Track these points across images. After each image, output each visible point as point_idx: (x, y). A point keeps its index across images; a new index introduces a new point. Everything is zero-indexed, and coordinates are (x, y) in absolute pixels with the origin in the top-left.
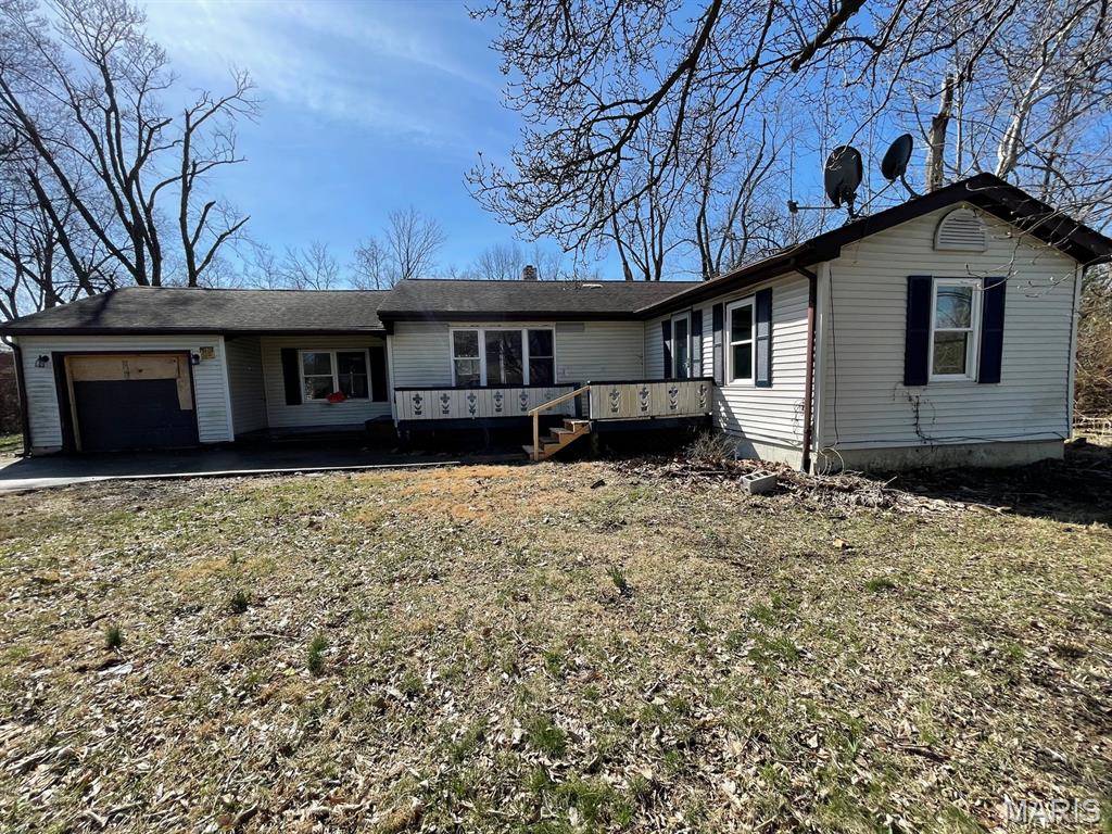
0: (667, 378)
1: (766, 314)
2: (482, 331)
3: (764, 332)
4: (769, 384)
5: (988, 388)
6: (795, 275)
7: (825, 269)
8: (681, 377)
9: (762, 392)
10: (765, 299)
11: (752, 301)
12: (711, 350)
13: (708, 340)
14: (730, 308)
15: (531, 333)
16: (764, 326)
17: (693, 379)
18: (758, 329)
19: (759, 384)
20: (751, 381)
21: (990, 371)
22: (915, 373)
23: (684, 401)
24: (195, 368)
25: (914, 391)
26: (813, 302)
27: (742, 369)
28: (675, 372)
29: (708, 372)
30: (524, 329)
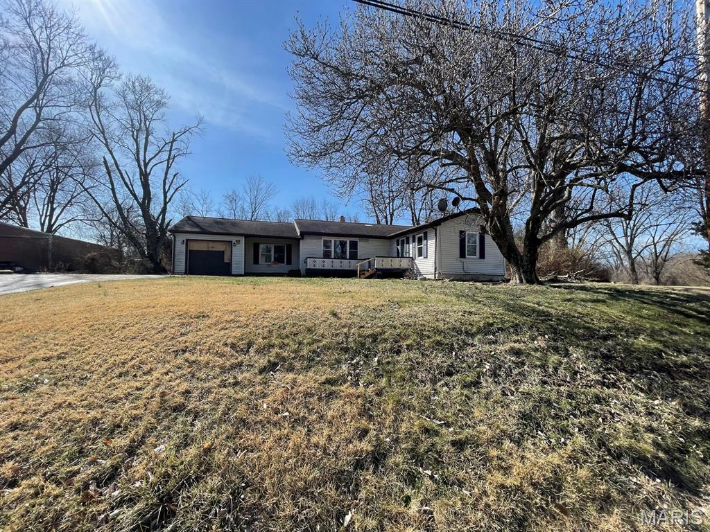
0: (398, 257)
1: (426, 238)
2: (333, 240)
3: (425, 244)
4: (427, 257)
5: (482, 260)
6: (431, 229)
7: (438, 227)
8: (403, 257)
9: (426, 260)
10: (426, 234)
11: (422, 235)
12: (412, 248)
13: (411, 245)
14: (417, 236)
15: (350, 242)
16: (425, 241)
17: (406, 257)
18: (424, 242)
19: (425, 258)
20: (422, 257)
21: (482, 256)
22: (462, 255)
23: (404, 264)
24: (234, 248)
25: (462, 260)
26: (436, 236)
27: (420, 254)
28: (400, 255)
29: (411, 256)
30: (348, 240)
